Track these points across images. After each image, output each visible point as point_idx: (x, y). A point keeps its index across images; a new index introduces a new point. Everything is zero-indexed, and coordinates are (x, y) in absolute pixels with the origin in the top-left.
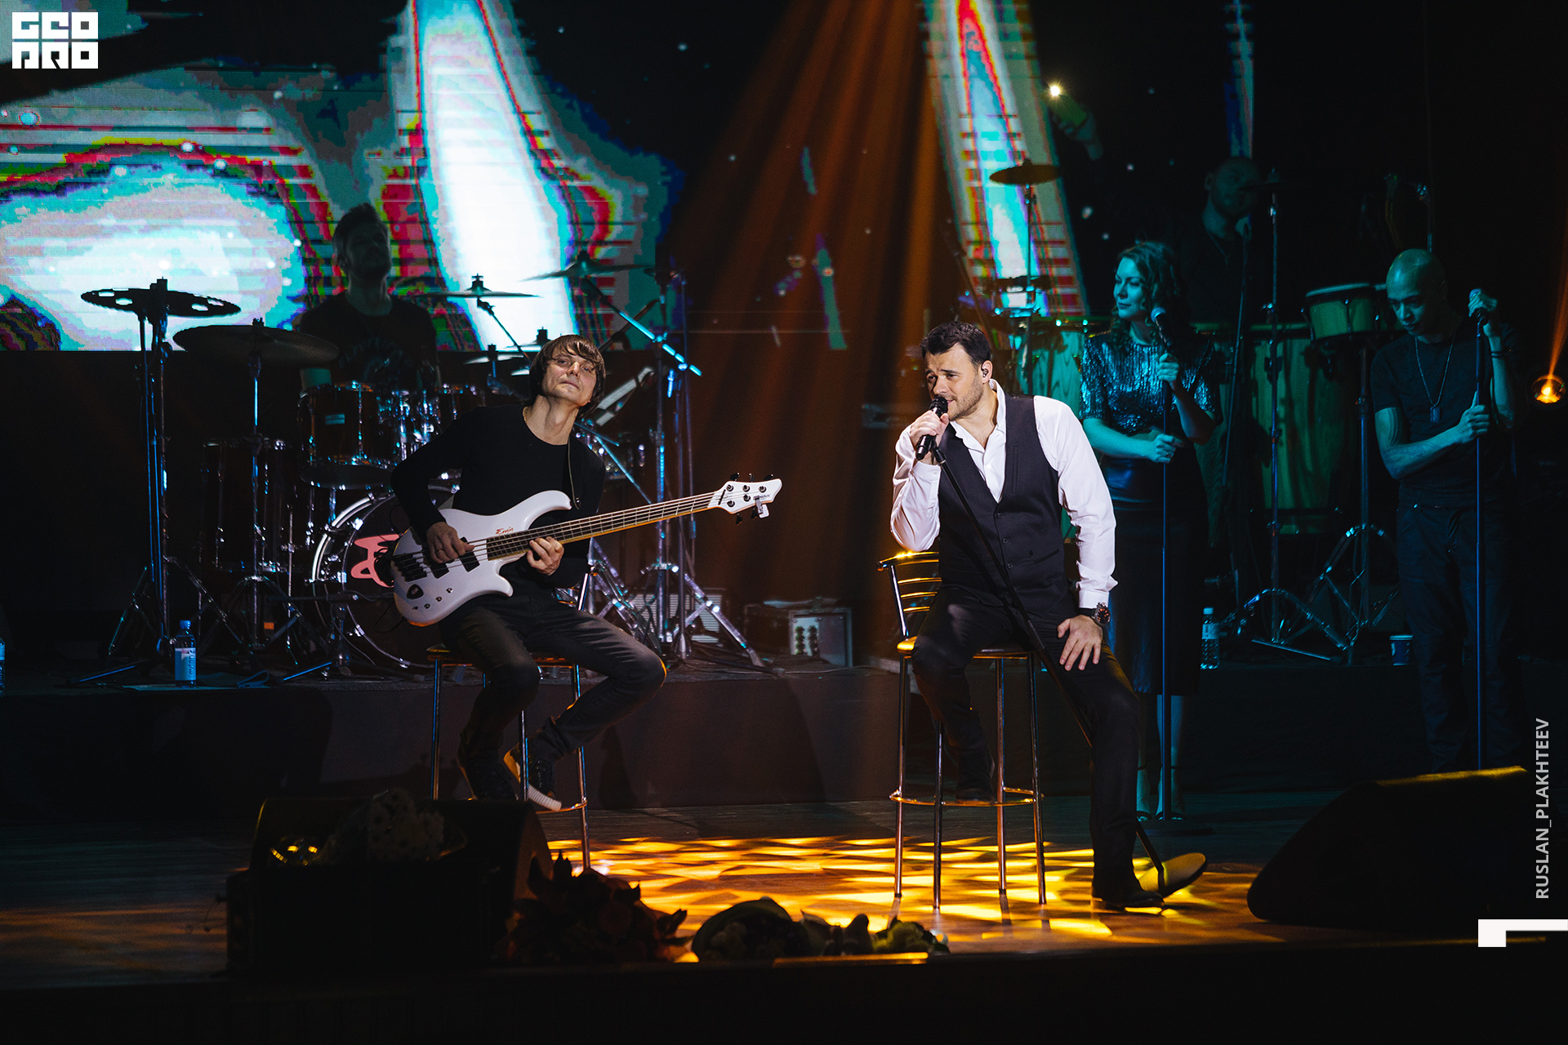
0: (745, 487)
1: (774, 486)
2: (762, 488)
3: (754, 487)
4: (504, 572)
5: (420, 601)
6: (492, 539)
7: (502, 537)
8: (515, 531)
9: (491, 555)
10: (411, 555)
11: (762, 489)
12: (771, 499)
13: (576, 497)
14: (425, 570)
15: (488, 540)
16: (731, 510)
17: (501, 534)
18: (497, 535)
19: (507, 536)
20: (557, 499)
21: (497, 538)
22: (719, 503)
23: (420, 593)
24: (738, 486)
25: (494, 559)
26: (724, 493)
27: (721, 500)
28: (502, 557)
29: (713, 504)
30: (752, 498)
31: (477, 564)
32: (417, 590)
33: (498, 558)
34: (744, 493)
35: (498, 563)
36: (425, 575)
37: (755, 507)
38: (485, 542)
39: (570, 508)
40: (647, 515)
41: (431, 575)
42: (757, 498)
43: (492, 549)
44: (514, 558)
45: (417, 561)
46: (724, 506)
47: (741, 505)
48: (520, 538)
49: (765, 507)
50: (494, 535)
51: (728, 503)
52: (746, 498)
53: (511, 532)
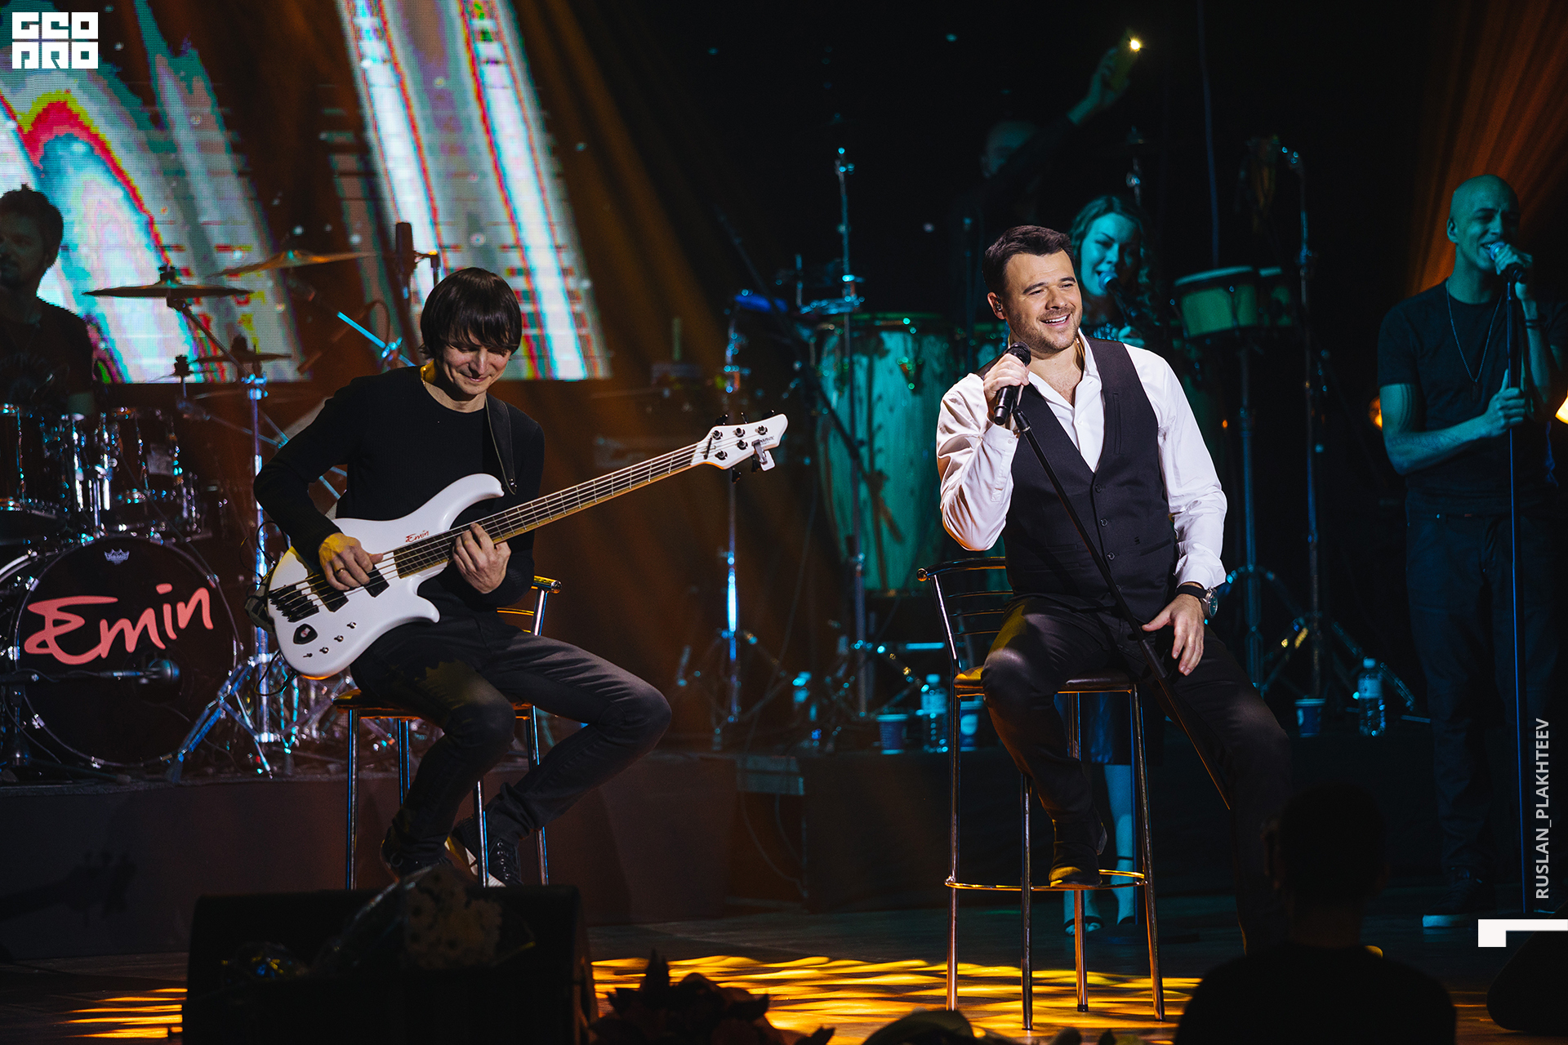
0: (739, 430)
1: (777, 426)
2: (761, 428)
3: (750, 430)
4: (424, 591)
5: (312, 646)
6: (401, 550)
7: (415, 545)
8: (432, 534)
9: (403, 572)
10: (293, 587)
11: (762, 430)
12: (776, 442)
13: (508, 478)
14: (314, 603)
15: (395, 552)
16: (724, 464)
17: (413, 541)
18: (408, 543)
19: (422, 543)
20: (484, 486)
21: (408, 548)
22: (706, 457)
23: (313, 635)
24: (727, 431)
25: (408, 574)
26: (710, 443)
27: (708, 452)
28: (419, 570)
29: (697, 459)
30: (750, 445)
31: (385, 585)
32: (307, 630)
33: (413, 572)
34: (737, 439)
35: (414, 580)
36: (316, 610)
37: (755, 456)
38: (392, 554)
39: (502, 494)
40: (610, 487)
41: (323, 608)
42: (756, 444)
43: (404, 563)
44: (436, 570)
45: (303, 592)
46: (712, 460)
47: (735, 457)
48: (441, 543)
49: (767, 453)
50: (403, 543)
51: (716, 456)
52: (741, 445)
53: (426, 537)
